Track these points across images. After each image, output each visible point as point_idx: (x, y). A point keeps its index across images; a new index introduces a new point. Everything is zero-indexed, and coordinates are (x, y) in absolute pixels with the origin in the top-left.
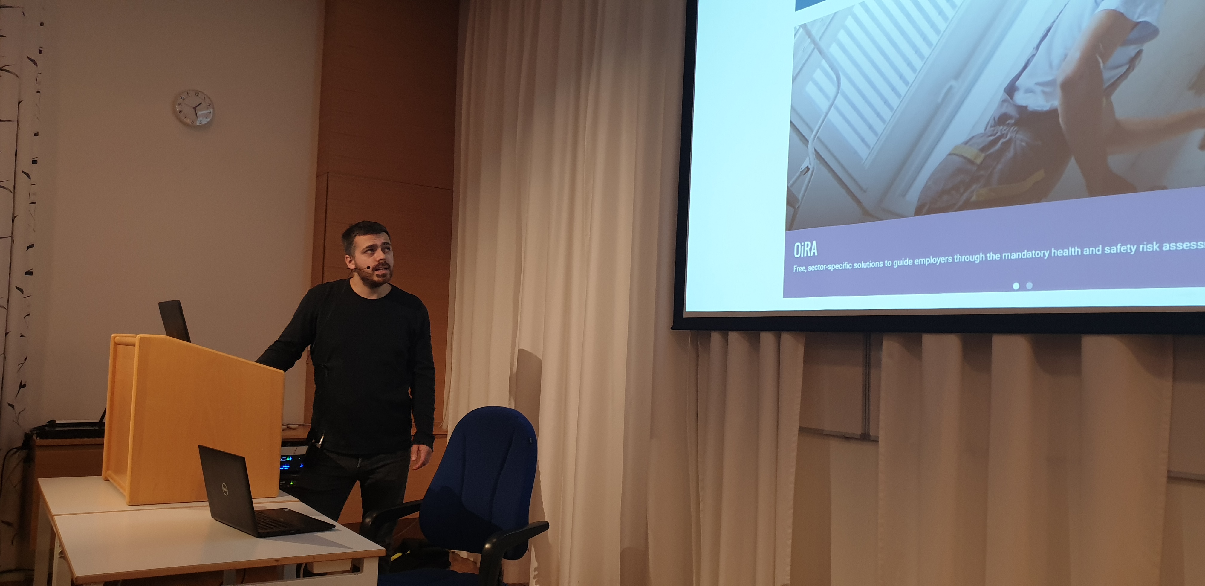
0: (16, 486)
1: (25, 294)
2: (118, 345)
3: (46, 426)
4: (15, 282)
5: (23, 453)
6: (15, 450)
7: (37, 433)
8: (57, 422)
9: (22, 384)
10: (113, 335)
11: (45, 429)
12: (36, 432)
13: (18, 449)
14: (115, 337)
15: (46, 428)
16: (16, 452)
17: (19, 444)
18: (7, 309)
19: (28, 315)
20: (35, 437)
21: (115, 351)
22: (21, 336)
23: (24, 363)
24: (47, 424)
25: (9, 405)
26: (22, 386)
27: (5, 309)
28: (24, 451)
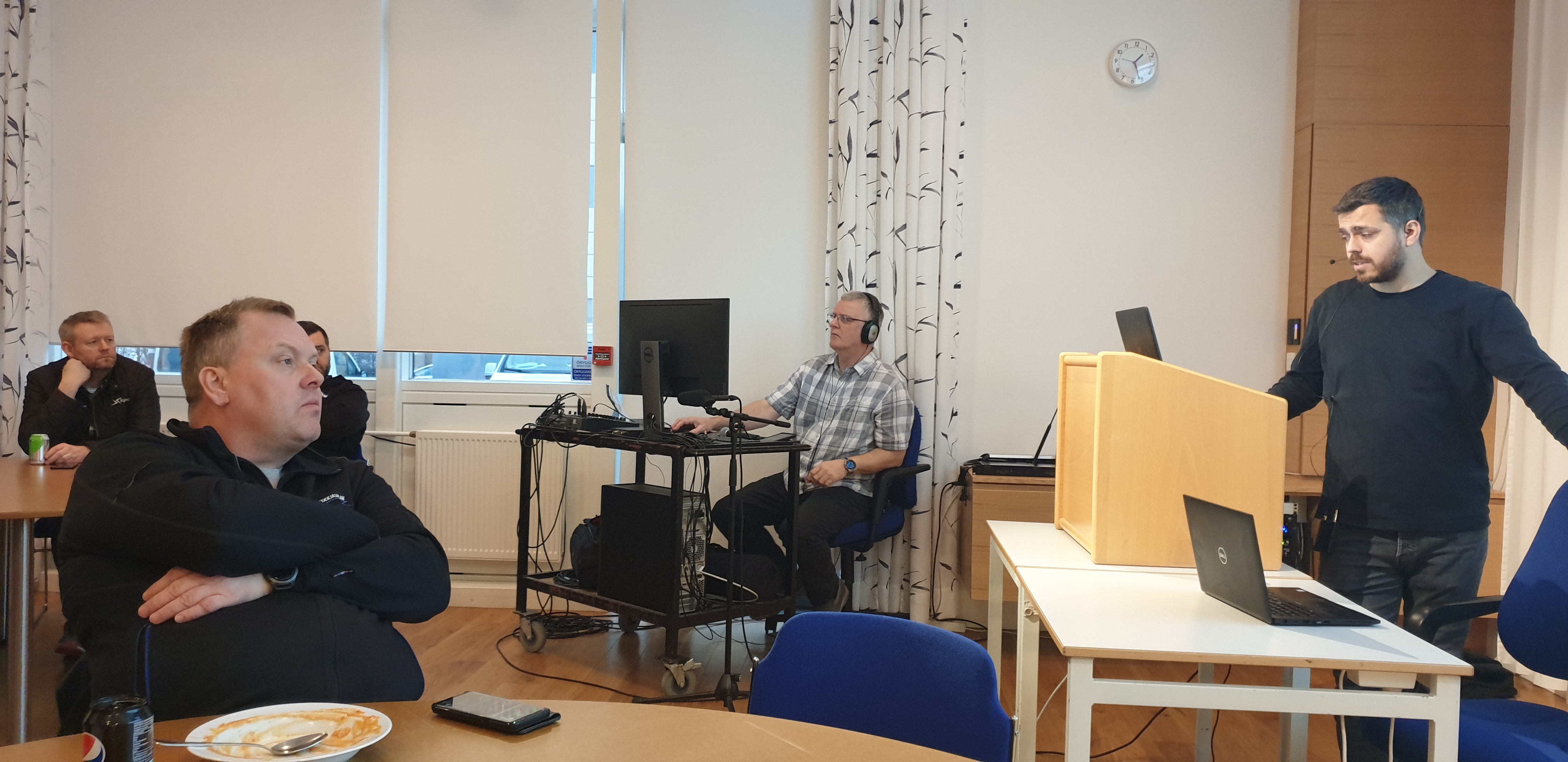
0: (952, 525)
1: (955, 310)
2: (1068, 367)
3: (980, 460)
4: (945, 298)
5: (958, 489)
6: (951, 485)
7: (973, 467)
8: (991, 456)
9: (954, 412)
10: (1062, 354)
11: (980, 464)
12: (971, 466)
13: (953, 484)
14: (1064, 356)
15: (980, 462)
16: (951, 488)
17: (954, 478)
18: (938, 328)
19: (958, 334)
20: (970, 471)
21: (1065, 373)
22: (952, 358)
23: (954, 388)
24: (981, 458)
25: (944, 435)
26: (954, 414)
27: (935, 327)
28: (958, 486)
